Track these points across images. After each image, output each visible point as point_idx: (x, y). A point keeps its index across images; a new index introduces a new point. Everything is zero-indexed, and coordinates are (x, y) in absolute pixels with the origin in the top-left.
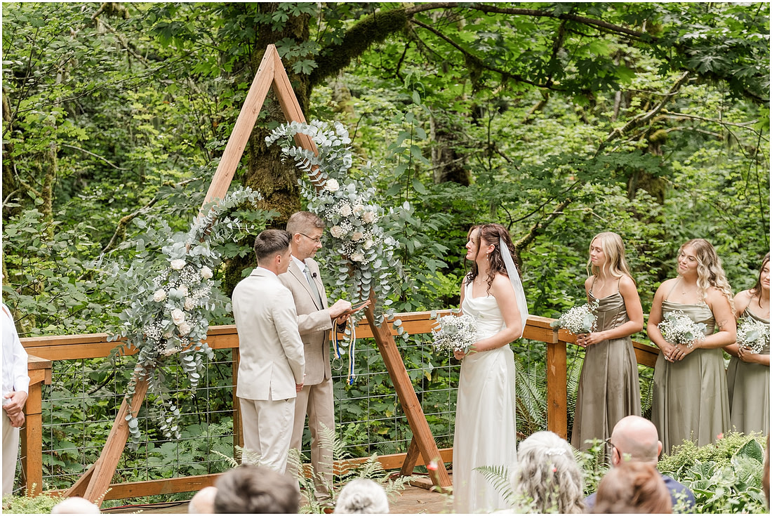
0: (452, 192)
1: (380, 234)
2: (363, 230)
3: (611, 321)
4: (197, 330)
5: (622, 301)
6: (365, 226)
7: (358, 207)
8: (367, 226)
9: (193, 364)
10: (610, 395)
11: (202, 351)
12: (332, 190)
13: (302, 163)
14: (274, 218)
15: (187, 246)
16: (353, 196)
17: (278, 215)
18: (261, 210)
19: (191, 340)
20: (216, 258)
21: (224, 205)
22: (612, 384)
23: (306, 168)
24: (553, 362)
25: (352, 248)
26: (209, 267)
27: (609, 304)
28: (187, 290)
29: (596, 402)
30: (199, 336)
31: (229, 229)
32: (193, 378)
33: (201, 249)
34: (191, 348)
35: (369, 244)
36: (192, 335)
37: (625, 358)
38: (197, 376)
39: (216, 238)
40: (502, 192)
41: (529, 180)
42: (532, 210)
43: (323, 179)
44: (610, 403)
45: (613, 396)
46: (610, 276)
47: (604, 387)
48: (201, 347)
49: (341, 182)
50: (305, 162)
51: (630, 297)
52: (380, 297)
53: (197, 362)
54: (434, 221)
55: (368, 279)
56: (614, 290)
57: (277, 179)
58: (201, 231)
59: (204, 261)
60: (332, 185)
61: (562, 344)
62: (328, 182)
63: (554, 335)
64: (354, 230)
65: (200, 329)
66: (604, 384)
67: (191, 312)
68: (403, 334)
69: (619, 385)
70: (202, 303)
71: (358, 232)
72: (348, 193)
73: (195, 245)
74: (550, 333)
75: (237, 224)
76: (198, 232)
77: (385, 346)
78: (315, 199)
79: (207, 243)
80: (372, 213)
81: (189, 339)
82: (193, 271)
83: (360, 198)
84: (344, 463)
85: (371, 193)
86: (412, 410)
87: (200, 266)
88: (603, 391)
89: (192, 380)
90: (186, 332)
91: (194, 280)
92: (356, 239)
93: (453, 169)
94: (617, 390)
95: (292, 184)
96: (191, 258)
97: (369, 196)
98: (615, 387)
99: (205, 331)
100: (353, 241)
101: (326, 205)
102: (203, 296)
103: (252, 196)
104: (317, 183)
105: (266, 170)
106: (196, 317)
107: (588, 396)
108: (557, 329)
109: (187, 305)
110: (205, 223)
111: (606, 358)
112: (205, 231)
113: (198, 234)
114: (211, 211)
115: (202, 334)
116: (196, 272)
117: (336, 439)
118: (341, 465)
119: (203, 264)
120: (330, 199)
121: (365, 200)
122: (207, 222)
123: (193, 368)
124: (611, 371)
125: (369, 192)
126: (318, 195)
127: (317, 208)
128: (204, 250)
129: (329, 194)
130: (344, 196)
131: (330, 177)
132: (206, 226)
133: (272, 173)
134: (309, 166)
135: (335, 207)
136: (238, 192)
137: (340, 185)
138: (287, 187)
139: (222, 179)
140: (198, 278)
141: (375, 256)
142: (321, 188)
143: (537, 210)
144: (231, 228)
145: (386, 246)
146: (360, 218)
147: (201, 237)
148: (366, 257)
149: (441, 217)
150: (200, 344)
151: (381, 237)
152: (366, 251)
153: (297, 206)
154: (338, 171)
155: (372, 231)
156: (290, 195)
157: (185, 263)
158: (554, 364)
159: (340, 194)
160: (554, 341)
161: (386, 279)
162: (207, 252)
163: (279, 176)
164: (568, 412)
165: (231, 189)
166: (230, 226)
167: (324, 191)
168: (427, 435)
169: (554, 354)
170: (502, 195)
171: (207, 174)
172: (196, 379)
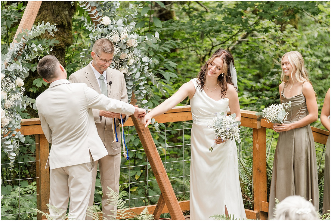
0: (176, 25)
1: (139, 54)
2: (127, 51)
3: (296, 113)
4: (14, 122)
5: (304, 99)
6: (129, 49)
7: (124, 36)
8: (130, 49)
9: (11, 146)
10: (296, 164)
11: (17, 137)
12: (106, 24)
13: (84, 5)
14: (54, 44)
15: (5, 63)
16: (120, 28)
17: (58, 42)
18: (46, 39)
19: (9, 129)
20: (26, 72)
21: (32, 34)
22: (297, 156)
23: (88, 9)
24: (257, 141)
25: (120, 64)
26: (21, 78)
27: (295, 102)
28: (6, 95)
29: (287, 168)
30: (15, 126)
31: (35, 52)
32: (11, 156)
33: (16, 65)
34: (9, 135)
35: (132, 61)
36: (11, 126)
37: (306, 138)
38: (13, 154)
39: (26, 58)
40: (210, 26)
41: (228, 18)
42: (226, 38)
43: (99, 17)
44: (296, 169)
45: (298, 165)
46: (296, 81)
47: (291, 158)
48: (16, 135)
49: (112, 18)
50: (87, 5)
51: (310, 97)
52: (139, 98)
53: (13, 145)
54: (168, 46)
55: (131, 86)
56: (299, 92)
57: (56, 18)
58: (15, 53)
59: (17, 74)
60: (106, 20)
61: (264, 129)
62: (103, 18)
63: (258, 123)
64: (121, 52)
65: (16, 121)
66: (292, 156)
67: (9, 110)
68: (154, 124)
69: (302, 157)
70: (17, 103)
71: (124, 53)
72: (117, 26)
73: (11, 63)
74: (255, 122)
75: (40, 48)
76: (13, 53)
77: (142, 131)
78: (94, 30)
79: (19, 61)
80: (134, 40)
81: (8, 128)
82: (11, 81)
83: (125, 30)
84: (125, 215)
85: (133, 26)
86: (161, 176)
87: (15, 77)
88: (291, 161)
89: (10, 158)
90: (6, 124)
91: (11, 87)
92: (122, 58)
93: (164, 12)
94: (301, 160)
95: (66, 21)
96: (8, 72)
97: (131, 28)
98: (299, 158)
99: (19, 123)
100: (121, 60)
101: (102, 34)
102: (18, 99)
103: (51, 28)
104: (95, 19)
105: (49, 11)
106: (12, 113)
107: (281, 164)
108: (260, 118)
109: (7, 105)
110: (18, 47)
111: (293, 138)
112: (18, 53)
113: (13, 56)
114: (22, 39)
115: (17, 125)
116: (13, 82)
117: (120, 199)
118: (124, 216)
119: (17, 76)
120: (105, 31)
121: (128, 31)
122: (19, 47)
123: (10, 149)
124: (297, 147)
125: (131, 25)
126: (96, 28)
127: (96, 37)
128: (18, 66)
129: (104, 27)
130: (115, 28)
131: (105, 15)
132: (18, 49)
133: (53, 13)
134: (89, 8)
135: (108, 36)
136: (41, 26)
137: (112, 20)
138: (63, 23)
139: (29, 17)
140: (14, 86)
141: (135, 70)
142: (98, 23)
143: (230, 38)
144: (36, 51)
145: (143, 63)
146: (125, 43)
147: (15, 58)
148: (130, 70)
149: (172, 43)
150: (15, 132)
151: (140, 56)
152: (129, 66)
153: (70, 36)
154: (110, 11)
155: (133, 52)
156: (65, 29)
157: (4, 76)
158: (258, 143)
159: (111, 27)
160: (258, 127)
161: (143, 85)
162: (20, 68)
163: (58, 16)
164: (267, 175)
165: (36, 23)
166: (35, 49)
167: (100, 25)
168: (171, 192)
169: (258, 136)
170: (211, 28)
171: (8, 14)
172: (13, 157)
